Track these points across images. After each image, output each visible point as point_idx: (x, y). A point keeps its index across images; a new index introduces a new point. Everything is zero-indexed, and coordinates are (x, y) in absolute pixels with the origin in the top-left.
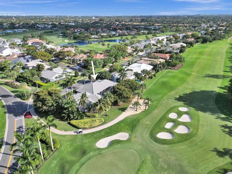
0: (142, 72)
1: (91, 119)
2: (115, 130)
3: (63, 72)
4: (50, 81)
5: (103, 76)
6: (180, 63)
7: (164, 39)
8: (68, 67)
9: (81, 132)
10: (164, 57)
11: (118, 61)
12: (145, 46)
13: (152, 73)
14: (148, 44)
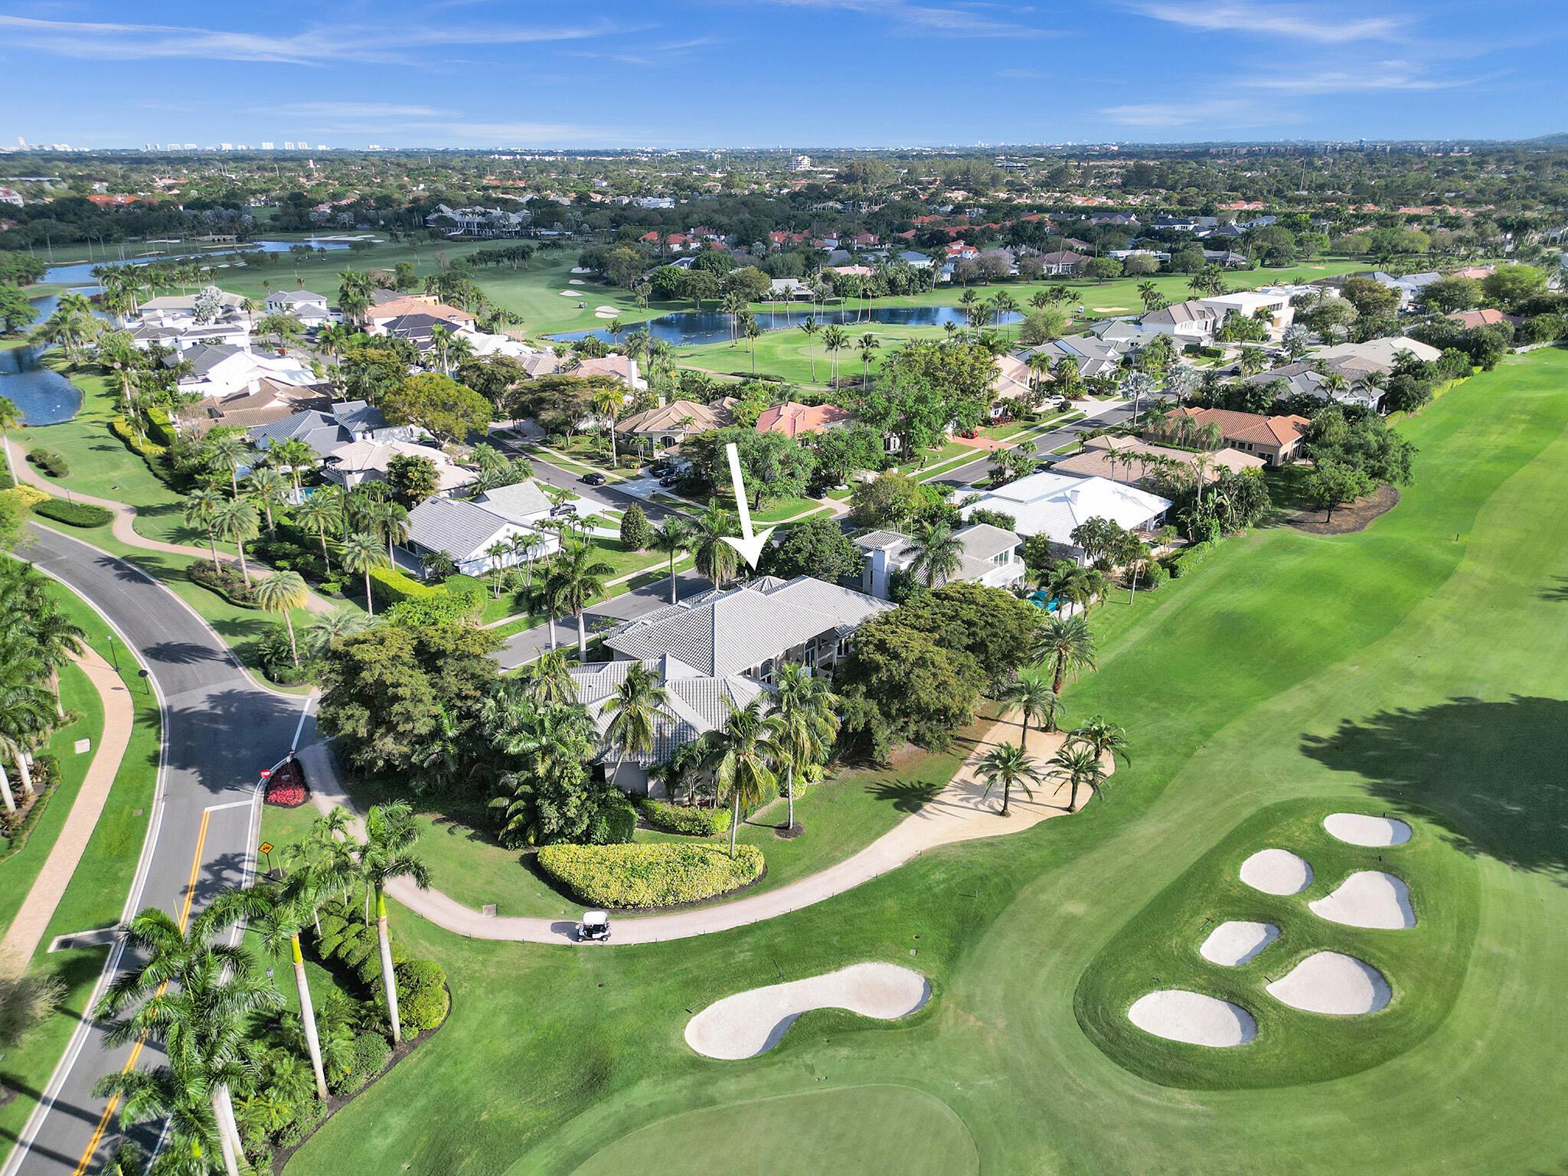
0: (1077, 534)
1: (678, 847)
2: (835, 940)
3: (545, 515)
4: (457, 570)
5: (799, 550)
6: (1370, 484)
7: (1277, 307)
8: (590, 480)
9: (598, 928)
10: (1253, 439)
11: (924, 451)
12: (1132, 352)
13: (1154, 545)
14: (1154, 345)
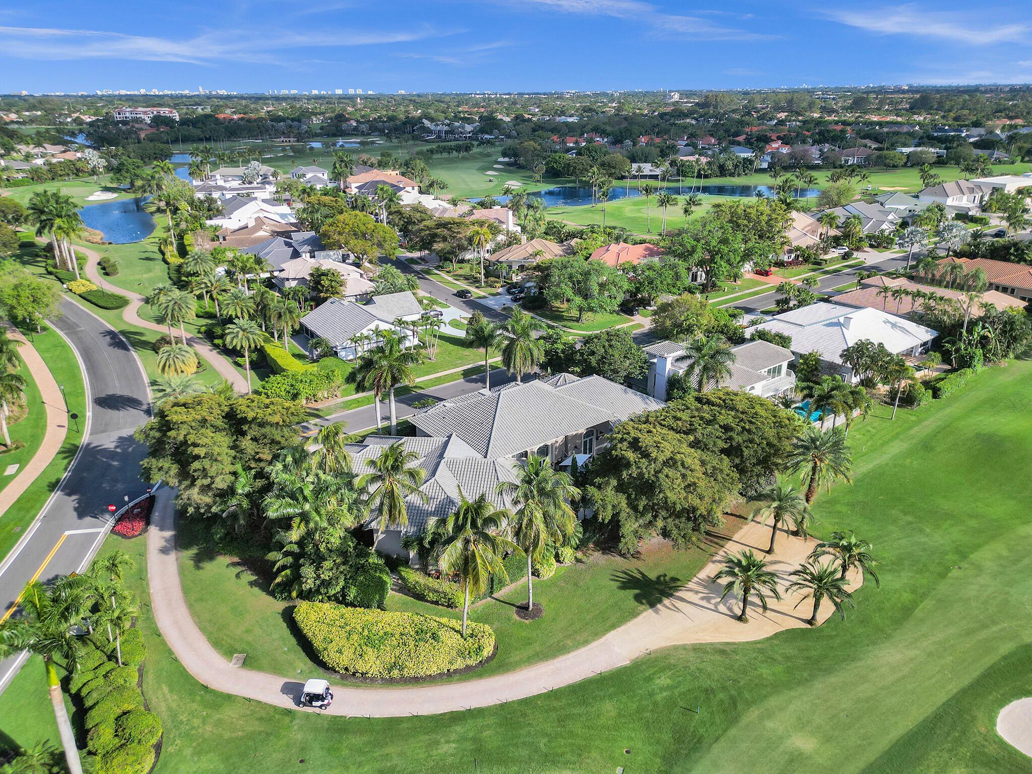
0: (847, 355)
3: (417, 317)
4: (336, 353)
9: (318, 697)
10: (1016, 284)
11: (726, 285)
12: (909, 217)
13: (919, 369)
14: (929, 210)
